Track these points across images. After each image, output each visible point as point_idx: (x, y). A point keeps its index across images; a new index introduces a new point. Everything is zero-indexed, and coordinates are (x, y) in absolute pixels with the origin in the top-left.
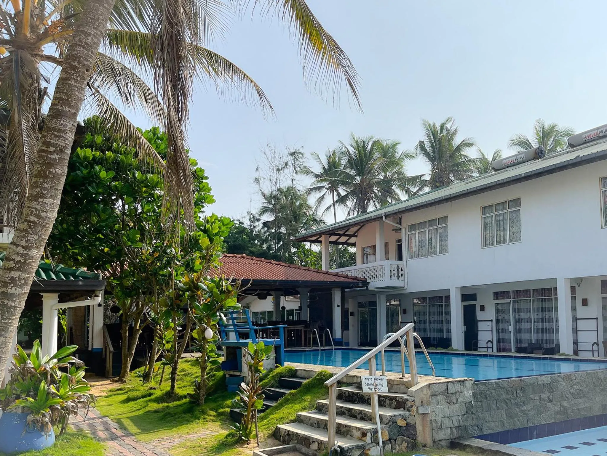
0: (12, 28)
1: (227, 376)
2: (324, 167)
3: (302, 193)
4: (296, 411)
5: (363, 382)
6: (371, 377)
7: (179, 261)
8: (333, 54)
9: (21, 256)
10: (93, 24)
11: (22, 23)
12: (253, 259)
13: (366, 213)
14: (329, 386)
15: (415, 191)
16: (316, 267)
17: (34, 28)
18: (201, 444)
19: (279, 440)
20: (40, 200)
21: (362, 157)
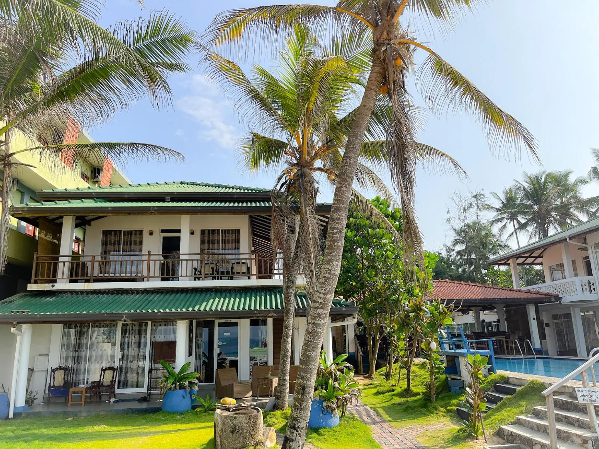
0: (298, 156)
1: (449, 379)
2: (503, 202)
3: (486, 225)
4: (515, 414)
5: (578, 394)
6: (585, 389)
7: (403, 289)
8: (512, 126)
9: (323, 300)
10: (353, 151)
11: (302, 152)
12: (454, 283)
13: (547, 237)
14: (546, 396)
15: (594, 211)
16: (506, 284)
17: (309, 153)
18: (439, 435)
19: (504, 439)
20: (331, 263)
21: (537, 190)
